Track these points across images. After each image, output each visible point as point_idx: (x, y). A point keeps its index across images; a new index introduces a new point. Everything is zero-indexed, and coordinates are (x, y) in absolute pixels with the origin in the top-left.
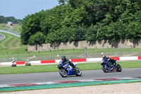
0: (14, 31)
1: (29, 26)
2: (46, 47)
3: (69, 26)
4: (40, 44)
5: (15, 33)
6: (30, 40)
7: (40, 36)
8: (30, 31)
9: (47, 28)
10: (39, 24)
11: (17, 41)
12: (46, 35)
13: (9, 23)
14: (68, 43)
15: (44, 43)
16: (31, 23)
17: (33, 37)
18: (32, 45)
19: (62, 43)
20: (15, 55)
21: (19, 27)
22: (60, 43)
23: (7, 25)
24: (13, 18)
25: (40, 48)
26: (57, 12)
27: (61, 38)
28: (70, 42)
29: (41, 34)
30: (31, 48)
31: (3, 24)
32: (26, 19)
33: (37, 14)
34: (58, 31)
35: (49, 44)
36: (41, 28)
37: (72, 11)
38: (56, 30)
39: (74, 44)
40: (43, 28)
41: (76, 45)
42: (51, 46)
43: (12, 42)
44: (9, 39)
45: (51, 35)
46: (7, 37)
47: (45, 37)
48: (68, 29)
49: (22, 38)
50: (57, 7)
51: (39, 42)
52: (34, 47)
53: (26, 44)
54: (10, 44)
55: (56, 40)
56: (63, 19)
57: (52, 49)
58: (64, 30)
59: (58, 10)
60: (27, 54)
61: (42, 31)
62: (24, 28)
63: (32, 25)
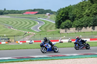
0: (51, 19)
1: (61, 16)
2: (73, 30)
3: (88, 16)
4: (68, 28)
5: (52, 20)
6: (61, 25)
7: (68, 23)
8: (62, 19)
9: (73, 17)
10: (68, 14)
11: (53, 26)
12: (73, 22)
13: (48, 14)
14: (88, 27)
15: (71, 27)
16: (62, 14)
17: (64, 23)
18: (63, 28)
19: (84, 28)
20: (51, 35)
21: (54, 16)
22: (82, 28)
23: (46, 15)
24: (50, 10)
25: (68, 31)
26: (81, 6)
27: (83, 24)
28: (90, 27)
29: (69, 21)
30: (62, 31)
31: (44, 15)
32: (59, 11)
33: (66, 8)
34: (81, 19)
35: (75, 28)
36: (69, 17)
37: (91, 5)
38: (79, 18)
39: (92, 28)
40: (71, 17)
41: (93, 29)
42: (76, 30)
43: (50, 26)
44: (47, 24)
45: (76, 22)
46: (46, 23)
47: (72, 23)
48: (88, 18)
49: (56, 24)
50: (81, 3)
51: (68, 27)
52: (64, 30)
53: (58, 28)
54: (48, 28)
55: (79, 26)
56: (85, 11)
57: (77, 31)
58: (85, 18)
59: (81, 5)
60: (60, 35)
61: (70, 19)
62: (57, 17)
63: (63, 15)
